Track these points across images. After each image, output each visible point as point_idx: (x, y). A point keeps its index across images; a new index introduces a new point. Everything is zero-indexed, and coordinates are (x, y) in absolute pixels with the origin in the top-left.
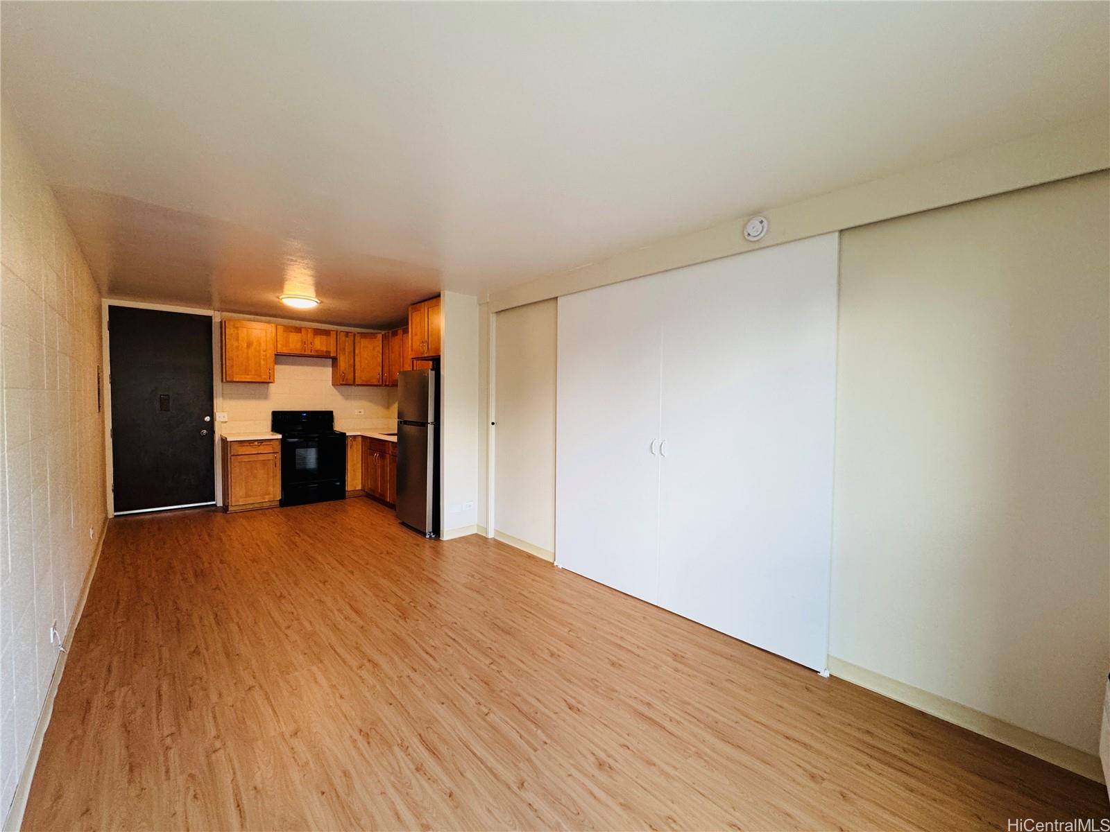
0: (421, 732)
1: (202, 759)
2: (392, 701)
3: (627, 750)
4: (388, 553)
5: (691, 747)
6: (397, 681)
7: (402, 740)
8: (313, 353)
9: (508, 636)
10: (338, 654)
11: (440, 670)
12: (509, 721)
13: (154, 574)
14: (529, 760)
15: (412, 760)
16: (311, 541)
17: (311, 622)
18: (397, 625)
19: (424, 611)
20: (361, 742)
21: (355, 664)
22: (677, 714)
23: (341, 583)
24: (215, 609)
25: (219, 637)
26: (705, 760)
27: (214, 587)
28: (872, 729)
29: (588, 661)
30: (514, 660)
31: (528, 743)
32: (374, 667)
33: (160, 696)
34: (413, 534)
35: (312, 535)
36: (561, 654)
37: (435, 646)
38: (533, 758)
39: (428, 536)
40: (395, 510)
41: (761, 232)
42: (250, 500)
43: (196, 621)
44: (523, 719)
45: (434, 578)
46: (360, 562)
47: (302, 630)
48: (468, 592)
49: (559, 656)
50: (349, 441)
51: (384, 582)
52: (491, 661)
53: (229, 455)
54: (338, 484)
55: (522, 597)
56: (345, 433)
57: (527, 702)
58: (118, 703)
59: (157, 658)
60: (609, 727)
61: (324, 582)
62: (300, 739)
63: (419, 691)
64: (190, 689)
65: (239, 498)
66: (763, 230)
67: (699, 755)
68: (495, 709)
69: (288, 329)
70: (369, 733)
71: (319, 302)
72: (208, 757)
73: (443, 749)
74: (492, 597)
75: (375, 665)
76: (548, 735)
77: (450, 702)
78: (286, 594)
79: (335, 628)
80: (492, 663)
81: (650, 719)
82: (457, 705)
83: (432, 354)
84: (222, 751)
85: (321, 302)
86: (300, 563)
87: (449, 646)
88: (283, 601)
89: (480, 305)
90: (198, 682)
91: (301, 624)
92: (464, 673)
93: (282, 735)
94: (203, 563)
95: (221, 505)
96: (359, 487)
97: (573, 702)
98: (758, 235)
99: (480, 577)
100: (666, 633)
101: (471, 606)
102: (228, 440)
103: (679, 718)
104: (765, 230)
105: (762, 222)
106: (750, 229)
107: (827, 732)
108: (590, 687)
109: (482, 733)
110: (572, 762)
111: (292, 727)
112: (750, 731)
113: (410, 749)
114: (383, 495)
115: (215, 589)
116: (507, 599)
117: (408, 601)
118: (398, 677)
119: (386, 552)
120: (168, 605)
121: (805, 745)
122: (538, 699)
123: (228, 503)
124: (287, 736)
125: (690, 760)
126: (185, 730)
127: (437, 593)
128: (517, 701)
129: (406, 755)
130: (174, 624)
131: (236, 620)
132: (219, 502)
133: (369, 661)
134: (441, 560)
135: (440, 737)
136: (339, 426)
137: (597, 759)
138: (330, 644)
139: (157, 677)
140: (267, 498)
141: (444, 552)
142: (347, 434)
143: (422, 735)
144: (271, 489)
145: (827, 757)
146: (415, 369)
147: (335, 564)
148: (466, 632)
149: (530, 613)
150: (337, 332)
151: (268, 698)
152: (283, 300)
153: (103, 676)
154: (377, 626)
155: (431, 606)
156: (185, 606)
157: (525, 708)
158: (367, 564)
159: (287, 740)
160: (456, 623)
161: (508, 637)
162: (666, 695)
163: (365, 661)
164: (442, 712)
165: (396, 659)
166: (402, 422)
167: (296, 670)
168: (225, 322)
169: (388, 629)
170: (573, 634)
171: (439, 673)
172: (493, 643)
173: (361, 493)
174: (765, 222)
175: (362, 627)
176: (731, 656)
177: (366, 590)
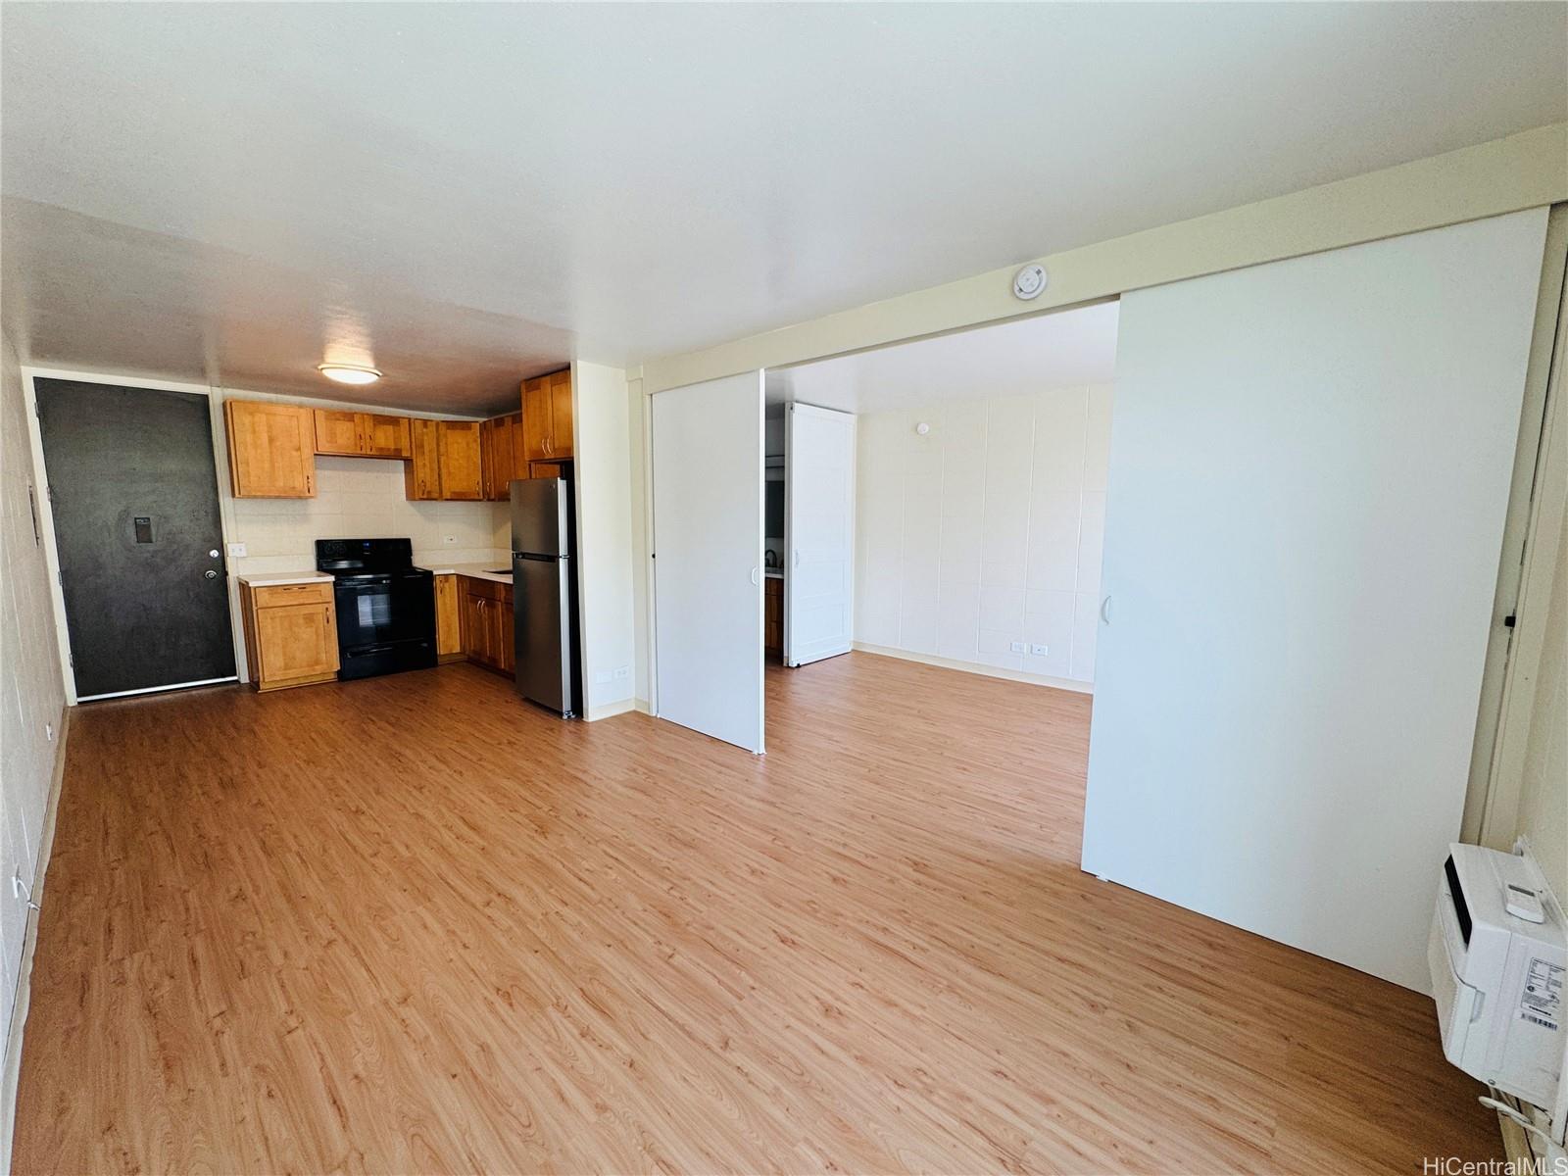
0: (583, 985)
1: (273, 1043)
2: (539, 948)
3: (860, 990)
4: (509, 743)
5: (942, 980)
6: (541, 920)
7: (558, 998)
8: (374, 452)
9: (691, 850)
10: (452, 887)
11: (600, 902)
12: (702, 963)
13: (156, 788)
14: (733, 1012)
15: (575, 1023)
16: (393, 730)
17: (407, 847)
18: (533, 843)
19: (571, 823)
20: (501, 1006)
21: (478, 900)
22: (920, 938)
23: (446, 788)
24: (261, 834)
25: (273, 873)
26: (961, 997)
27: (255, 802)
28: (1162, 942)
29: (802, 877)
30: (703, 883)
31: (731, 990)
32: (507, 903)
33: (195, 961)
34: (544, 715)
35: (393, 720)
36: (765, 870)
37: (591, 869)
38: (737, 1008)
39: (565, 717)
40: (514, 681)
41: (1038, 287)
42: (292, 673)
43: (233, 851)
44: (720, 958)
45: (580, 775)
46: (470, 756)
47: (395, 857)
48: (630, 793)
49: (763, 873)
50: (437, 583)
51: (508, 784)
52: (671, 885)
53: (254, 608)
54: (425, 645)
55: (705, 796)
56: (431, 572)
57: (725, 938)
58: (132, 976)
59: (181, 908)
60: (834, 962)
61: (420, 789)
62: (413, 1008)
63: (574, 930)
64: (239, 950)
65: (275, 671)
66: (1040, 283)
67: (951, 989)
68: (680, 948)
69: (333, 416)
70: (510, 991)
71: (380, 374)
72: (280, 1039)
73: (615, 1005)
74: (665, 798)
75: (509, 900)
76: (755, 978)
77: (620, 944)
78: (364, 807)
79: (443, 850)
80: (672, 888)
81: (886, 947)
82: (630, 947)
83: (560, 455)
84: (300, 1031)
85: (385, 375)
86: (380, 761)
87: (611, 868)
88: (362, 818)
89: (630, 382)
90: (249, 938)
91: (393, 848)
92: (633, 902)
93: (386, 1003)
94: (231, 767)
95: (248, 681)
96: (457, 649)
97: (784, 932)
98: (1034, 291)
99: (646, 771)
100: (902, 836)
101: (636, 812)
102: (250, 585)
103: (925, 945)
104: (1043, 284)
105: (1039, 272)
106: (1022, 282)
107: (1108, 949)
108: (808, 913)
109: (666, 981)
110: (790, 1010)
111: (399, 992)
112: (1014, 954)
113: (569, 1008)
114: (494, 660)
115: (256, 805)
116: (685, 800)
117: (546, 810)
118: (542, 914)
119: (506, 742)
120: (187, 833)
121: (1081, 966)
122: (738, 932)
123: (259, 678)
124: (393, 1003)
125: (941, 997)
126: (240, 1007)
127: (588, 797)
128: (711, 935)
129: (565, 1018)
130: (201, 860)
131: (295, 848)
132: (243, 676)
133: (499, 894)
134: (587, 749)
135: (610, 990)
136: (420, 560)
137: (822, 1003)
138: (439, 875)
139: (185, 935)
140: (319, 669)
141: (591, 738)
142: (435, 573)
143: (585, 989)
144: (323, 656)
145: (1110, 981)
146: (533, 476)
147: (434, 761)
148: (632, 849)
149: (719, 817)
150: (410, 419)
151: (357, 954)
152: (324, 371)
153: (101, 938)
154: (506, 847)
155: (579, 815)
156: (214, 832)
157: (719, 943)
158: (480, 760)
159: (395, 1010)
160: (617, 837)
161: (692, 852)
162: (906, 915)
163: (494, 896)
164: (607, 957)
165: (538, 890)
166: (519, 555)
167: (395, 913)
168: (231, 404)
169: (521, 850)
170: (780, 843)
171: (600, 906)
172: (670, 860)
173: (462, 657)
174: (1043, 273)
175: (483, 849)
176: (988, 861)
177: (484, 797)
